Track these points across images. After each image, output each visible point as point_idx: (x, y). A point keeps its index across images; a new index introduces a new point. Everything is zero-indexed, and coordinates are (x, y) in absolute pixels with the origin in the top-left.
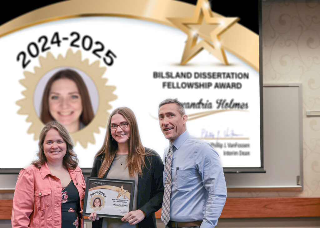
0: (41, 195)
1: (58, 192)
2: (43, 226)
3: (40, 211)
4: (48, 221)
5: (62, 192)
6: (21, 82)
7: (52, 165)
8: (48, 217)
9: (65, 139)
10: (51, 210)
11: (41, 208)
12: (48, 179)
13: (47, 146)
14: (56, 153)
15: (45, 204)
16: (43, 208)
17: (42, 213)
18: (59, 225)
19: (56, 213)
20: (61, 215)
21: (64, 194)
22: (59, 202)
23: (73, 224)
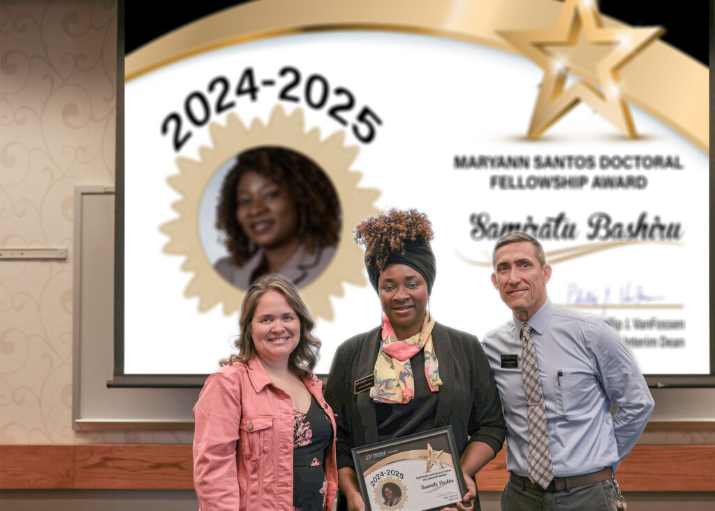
0: (252, 429)
1: (286, 423)
2: (254, 493)
3: (249, 461)
4: (266, 482)
5: (302, 424)
6: (172, 181)
8: (266, 475)
9: (298, 310)
11: (251, 456)
12: (266, 393)
13: (259, 327)
14: (281, 341)
15: (260, 448)
16: (256, 456)
17: (253, 465)
18: (288, 492)
19: (281, 467)
20: (291, 471)
21: (304, 429)
22: (288, 445)
23: (320, 492)
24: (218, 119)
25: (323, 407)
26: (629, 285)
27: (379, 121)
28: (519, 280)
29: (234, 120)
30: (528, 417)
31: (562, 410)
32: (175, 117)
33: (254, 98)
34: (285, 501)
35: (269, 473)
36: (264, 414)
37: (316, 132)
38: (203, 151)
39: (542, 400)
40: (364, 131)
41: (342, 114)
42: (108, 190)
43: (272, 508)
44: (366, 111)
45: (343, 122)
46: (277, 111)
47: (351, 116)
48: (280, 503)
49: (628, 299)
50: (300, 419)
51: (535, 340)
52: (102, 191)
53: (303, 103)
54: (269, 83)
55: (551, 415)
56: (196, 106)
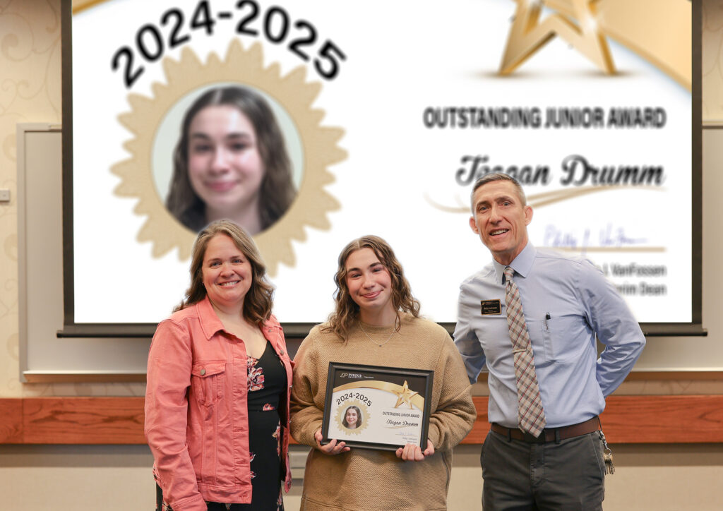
0: (205, 374)
2: (210, 438)
3: (203, 407)
4: (220, 428)
5: (254, 369)
6: (123, 119)
7: (223, 312)
8: (221, 420)
9: (247, 253)
10: (226, 405)
11: (205, 401)
12: (219, 339)
13: (210, 272)
14: (231, 284)
15: (213, 393)
16: (210, 401)
17: (207, 411)
18: (244, 436)
19: (236, 411)
20: (247, 416)
21: (257, 374)
22: (242, 389)
23: (273, 436)
24: (170, 53)
25: (278, 353)
27: (342, 56)
28: (500, 218)
29: (188, 54)
30: (515, 364)
31: (551, 355)
32: (126, 51)
33: (210, 31)
34: (241, 446)
35: (224, 418)
36: (217, 359)
37: (275, 67)
38: (156, 87)
39: (530, 346)
40: (327, 66)
41: (303, 49)
42: (53, 128)
43: (229, 454)
44: (328, 46)
45: (305, 57)
46: (234, 45)
47: (312, 51)
48: (237, 448)
49: (608, 241)
50: (252, 364)
51: (519, 283)
52: (47, 128)
53: (262, 37)
54: (225, 15)
55: (539, 360)
56: (149, 40)
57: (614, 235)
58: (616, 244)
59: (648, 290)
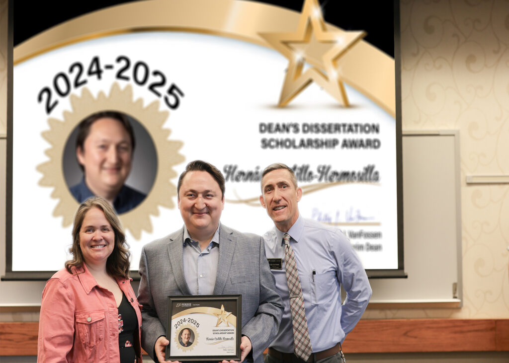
0: (91, 321)
1: (113, 315)
3: (88, 348)
8: (100, 358)
10: (105, 346)
11: (90, 343)
12: (95, 293)
15: (96, 336)
16: (94, 343)
19: (111, 351)
22: (115, 332)
25: (129, 301)
26: (351, 209)
28: (280, 198)
31: (315, 300)
35: (103, 356)
39: (301, 293)
44: (173, 87)
45: (158, 94)
46: (115, 87)
49: (351, 219)
51: (293, 247)
53: (132, 81)
54: (109, 67)
57: (354, 215)
58: (355, 221)
59: (372, 248)
